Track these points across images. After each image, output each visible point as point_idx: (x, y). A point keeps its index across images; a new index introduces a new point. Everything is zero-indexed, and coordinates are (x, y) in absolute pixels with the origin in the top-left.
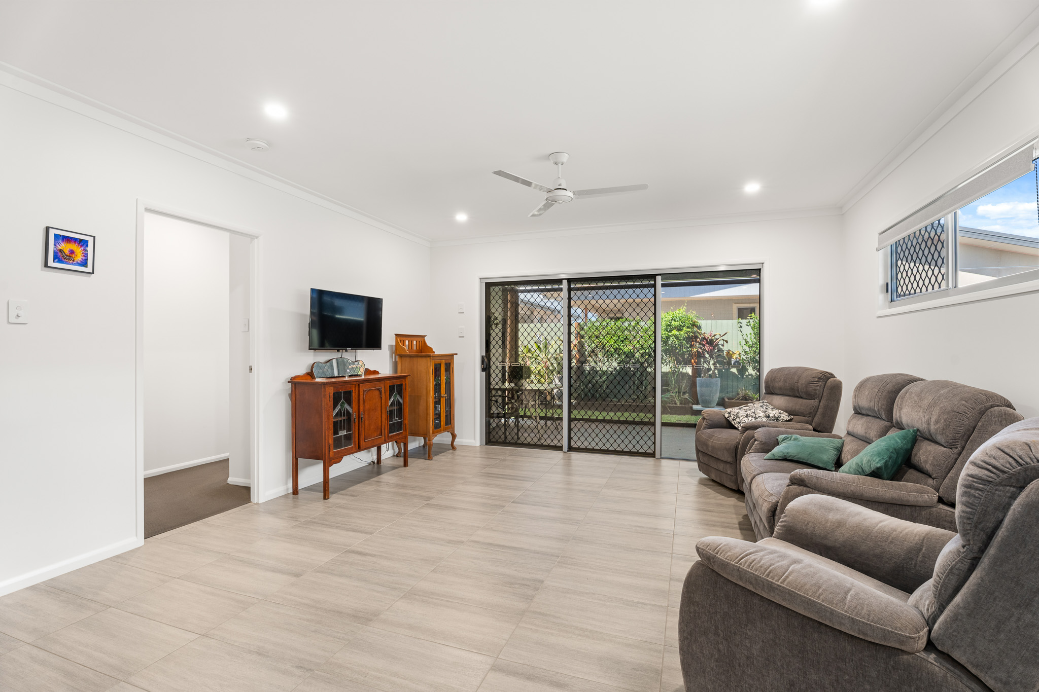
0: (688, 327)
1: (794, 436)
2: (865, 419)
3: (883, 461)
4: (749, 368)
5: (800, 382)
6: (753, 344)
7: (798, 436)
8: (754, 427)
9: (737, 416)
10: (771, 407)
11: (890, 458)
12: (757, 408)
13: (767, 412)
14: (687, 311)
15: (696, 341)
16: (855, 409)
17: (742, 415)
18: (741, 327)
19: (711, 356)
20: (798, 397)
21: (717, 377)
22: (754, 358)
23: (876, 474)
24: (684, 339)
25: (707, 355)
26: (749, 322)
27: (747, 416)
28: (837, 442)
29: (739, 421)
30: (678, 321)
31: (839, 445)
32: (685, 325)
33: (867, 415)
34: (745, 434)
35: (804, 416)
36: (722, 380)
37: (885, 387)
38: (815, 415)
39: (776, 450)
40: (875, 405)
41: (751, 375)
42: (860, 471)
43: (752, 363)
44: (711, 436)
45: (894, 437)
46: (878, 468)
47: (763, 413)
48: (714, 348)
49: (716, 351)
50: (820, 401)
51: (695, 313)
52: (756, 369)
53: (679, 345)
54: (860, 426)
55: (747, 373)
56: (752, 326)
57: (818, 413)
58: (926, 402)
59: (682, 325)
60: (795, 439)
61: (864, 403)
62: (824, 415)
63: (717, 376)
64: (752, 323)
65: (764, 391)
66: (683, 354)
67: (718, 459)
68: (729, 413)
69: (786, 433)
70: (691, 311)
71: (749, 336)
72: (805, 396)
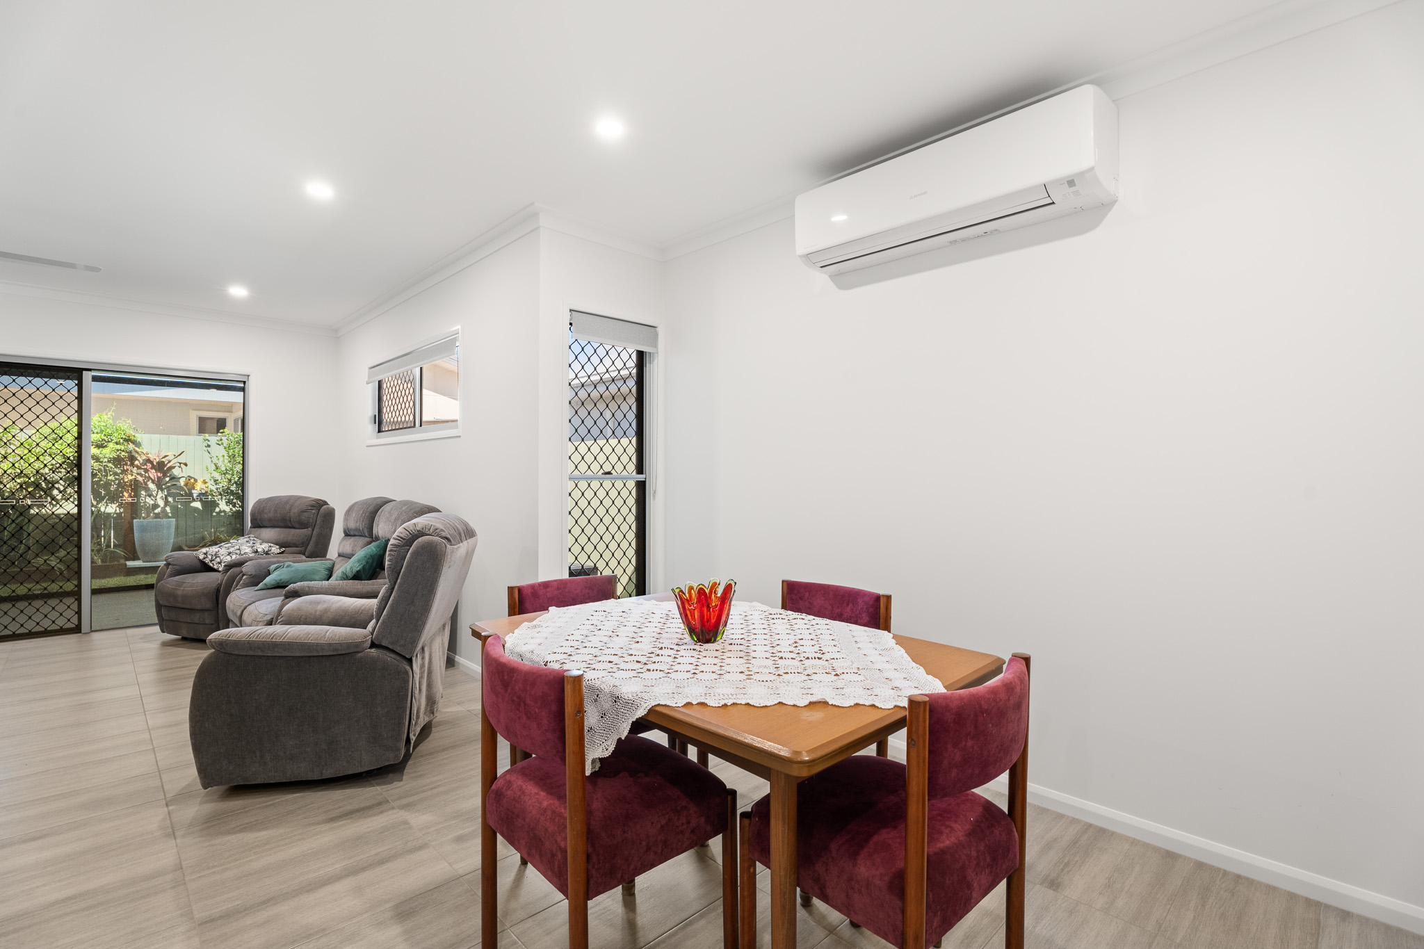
0: (117, 443)
1: (287, 564)
2: (353, 538)
3: (362, 566)
4: (220, 502)
5: (293, 511)
6: (226, 470)
7: (291, 563)
8: (239, 564)
9: (216, 555)
10: (259, 541)
11: (367, 562)
12: (242, 544)
13: (255, 547)
14: (114, 419)
15: (132, 465)
16: (345, 532)
17: (223, 554)
18: (209, 446)
19: (159, 487)
20: (290, 528)
21: (169, 517)
22: (228, 488)
23: (357, 577)
24: (109, 462)
25: (151, 486)
26: (221, 440)
27: (229, 554)
28: (328, 564)
29: (219, 561)
30: (97, 433)
31: (330, 566)
32: (112, 440)
33: (355, 536)
34: (229, 573)
35: (297, 547)
36: (177, 521)
37: (367, 509)
38: (308, 544)
39: (268, 580)
40: (360, 525)
41: (224, 511)
42: (345, 577)
43: (225, 496)
44: (181, 584)
45: (372, 547)
46: (358, 572)
47: (250, 549)
48: (165, 476)
49: (167, 479)
50: (313, 530)
51: (129, 421)
52: (231, 504)
53: (100, 470)
54: (348, 546)
55: (217, 510)
56: (225, 445)
57: (311, 542)
58: (394, 517)
59: (106, 439)
60: (287, 567)
61: (352, 525)
62: (317, 543)
63: (170, 515)
64: (226, 442)
65: (250, 525)
66: (108, 484)
67: (192, 609)
68: (205, 554)
69: (278, 562)
70: (123, 419)
71: (221, 459)
72: (297, 526)
